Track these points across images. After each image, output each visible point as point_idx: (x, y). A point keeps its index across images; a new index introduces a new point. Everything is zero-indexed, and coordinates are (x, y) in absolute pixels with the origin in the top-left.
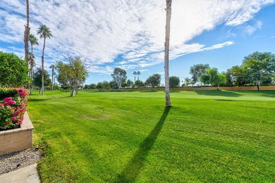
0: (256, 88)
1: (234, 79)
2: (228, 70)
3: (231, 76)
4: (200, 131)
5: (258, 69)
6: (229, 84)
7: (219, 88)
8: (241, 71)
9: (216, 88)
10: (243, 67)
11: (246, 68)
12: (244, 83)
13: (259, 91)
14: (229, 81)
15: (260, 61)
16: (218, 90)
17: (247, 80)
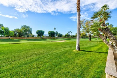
0: (25, 38)
1: (17, 34)
2: (15, 30)
3: (16, 32)
4: (15, 61)
5: (26, 31)
6: (15, 36)
7: (10, 38)
8: (20, 31)
9: (8, 38)
10: (21, 30)
11: (22, 30)
12: (21, 36)
13: (26, 39)
14: (15, 35)
15: (27, 29)
16: (9, 39)
17: (22, 35)
